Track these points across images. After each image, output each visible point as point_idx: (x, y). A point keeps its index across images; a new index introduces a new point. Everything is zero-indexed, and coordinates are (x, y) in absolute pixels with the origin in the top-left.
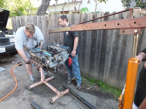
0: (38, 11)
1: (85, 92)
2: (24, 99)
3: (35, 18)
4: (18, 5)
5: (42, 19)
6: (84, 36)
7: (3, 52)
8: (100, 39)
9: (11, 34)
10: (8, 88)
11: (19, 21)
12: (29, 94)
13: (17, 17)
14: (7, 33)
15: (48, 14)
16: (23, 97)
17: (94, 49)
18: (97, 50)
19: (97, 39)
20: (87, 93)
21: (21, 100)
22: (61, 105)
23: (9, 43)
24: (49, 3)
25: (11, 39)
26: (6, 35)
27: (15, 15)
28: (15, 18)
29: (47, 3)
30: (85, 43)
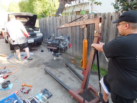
0: (56, 13)
1: (80, 69)
2: (42, 68)
3: (53, 19)
4: (43, 9)
5: (57, 20)
6: (82, 31)
7: (33, 42)
8: (92, 33)
9: (38, 31)
10: (34, 63)
11: (43, 22)
12: (45, 67)
13: (42, 18)
14: (35, 30)
15: (61, 16)
16: (41, 67)
17: (89, 40)
18: (90, 41)
19: (91, 33)
20: (81, 70)
21: (40, 69)
22: (62, 73)
23: (36, 37)
24: (64, 7)
25: (37, 34)
26: (34, 32)
27: (41, 17)
28: (41, 19)
29: (63, 6)
30: (83, 36)
